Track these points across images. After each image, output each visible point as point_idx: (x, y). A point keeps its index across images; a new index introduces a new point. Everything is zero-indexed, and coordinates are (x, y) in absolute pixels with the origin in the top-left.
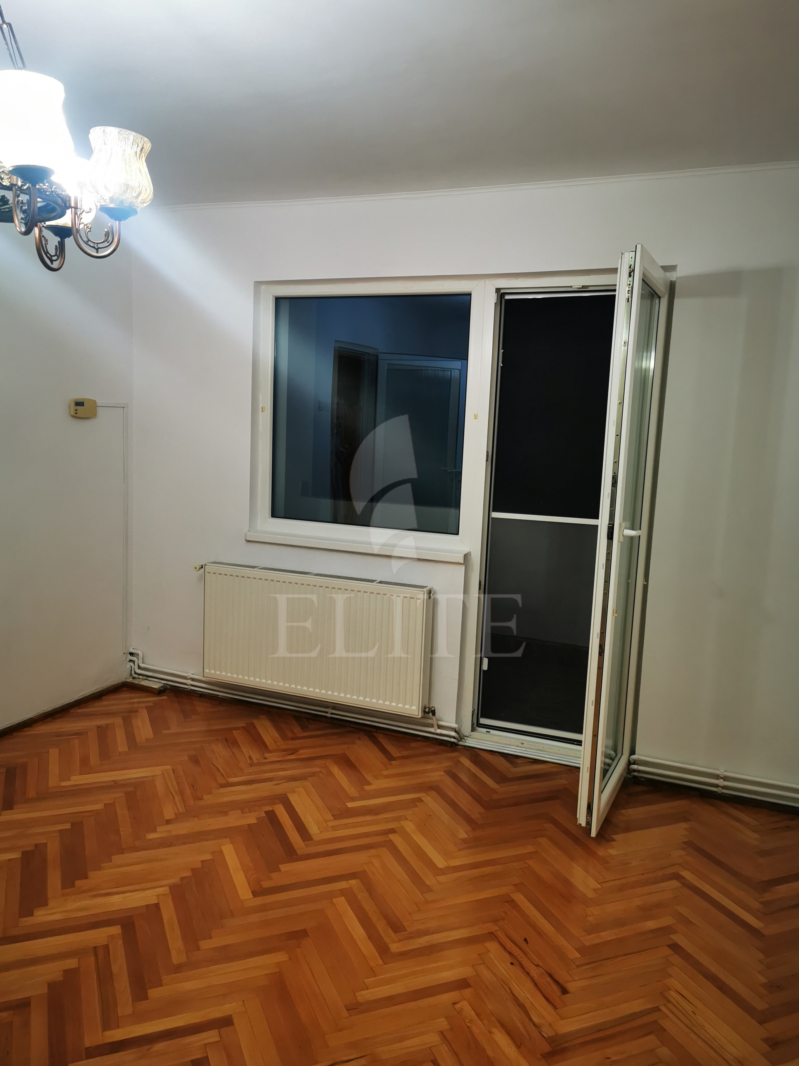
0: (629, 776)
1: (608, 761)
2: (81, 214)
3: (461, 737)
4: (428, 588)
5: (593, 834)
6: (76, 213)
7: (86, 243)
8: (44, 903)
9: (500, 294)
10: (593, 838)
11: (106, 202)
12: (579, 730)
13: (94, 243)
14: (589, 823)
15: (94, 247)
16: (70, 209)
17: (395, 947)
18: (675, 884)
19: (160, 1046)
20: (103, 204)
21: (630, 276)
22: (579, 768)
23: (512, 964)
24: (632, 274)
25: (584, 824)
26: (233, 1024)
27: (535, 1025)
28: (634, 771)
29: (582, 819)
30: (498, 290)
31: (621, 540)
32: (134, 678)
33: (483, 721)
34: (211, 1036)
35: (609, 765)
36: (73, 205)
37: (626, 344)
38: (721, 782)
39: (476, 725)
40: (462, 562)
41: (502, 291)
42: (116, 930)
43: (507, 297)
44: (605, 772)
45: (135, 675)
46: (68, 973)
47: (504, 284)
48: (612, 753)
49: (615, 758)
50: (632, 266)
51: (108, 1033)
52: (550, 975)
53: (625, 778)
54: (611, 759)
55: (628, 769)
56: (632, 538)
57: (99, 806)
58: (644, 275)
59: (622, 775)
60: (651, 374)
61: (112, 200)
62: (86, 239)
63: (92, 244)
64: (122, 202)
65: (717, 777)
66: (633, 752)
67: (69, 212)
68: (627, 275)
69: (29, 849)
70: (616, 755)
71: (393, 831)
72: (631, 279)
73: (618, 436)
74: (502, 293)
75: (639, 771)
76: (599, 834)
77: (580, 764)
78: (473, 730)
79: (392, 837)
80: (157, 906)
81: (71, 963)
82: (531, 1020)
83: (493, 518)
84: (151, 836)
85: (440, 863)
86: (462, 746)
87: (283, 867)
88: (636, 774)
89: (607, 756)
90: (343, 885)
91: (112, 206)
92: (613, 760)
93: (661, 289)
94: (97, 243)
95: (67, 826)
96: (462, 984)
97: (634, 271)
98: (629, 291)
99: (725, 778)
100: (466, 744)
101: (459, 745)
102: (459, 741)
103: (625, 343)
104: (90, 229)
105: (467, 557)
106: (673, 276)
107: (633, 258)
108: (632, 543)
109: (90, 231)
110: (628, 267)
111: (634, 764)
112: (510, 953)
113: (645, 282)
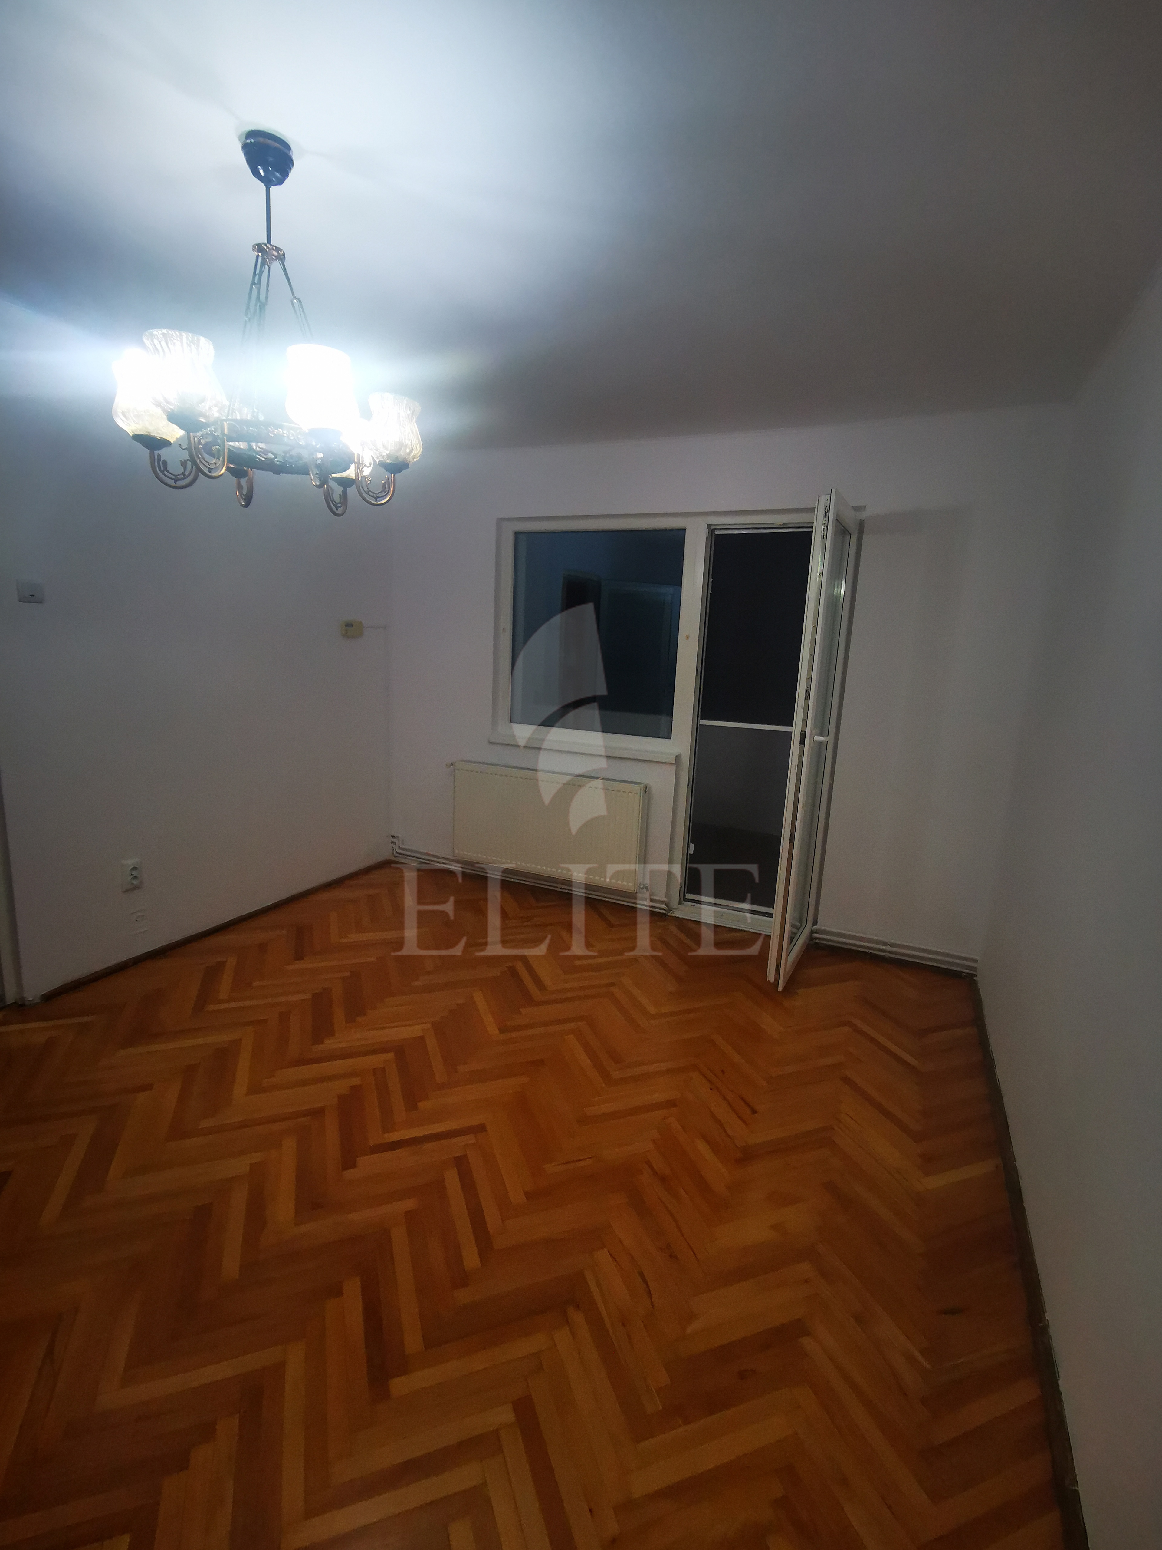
0: (811, 942)
1: (794, 930)
2: (363, 468)
3: (670, 910)
4: (645, 784)
5: (780, 989)
6: (358, 468)
7: (367, 493)
8: (332, 1034)
9: (711, 529)
10: (780, 992)
11: (383, 458)
12: (771, 904)
13: (374, 493)
14: (777, 980)
15: (373, 497)
16: (354, 464)
17: (616, 1075)
18: (846, 1029)
19: (427, 1146)
20: (381, 459)
21: (825, 516)
22: (770, 936)
23: (711, 1089)
24: (827, 514)
25: (772, 981)
26: (486, 1131)
27: (729, 1136)
28: (816, 938)
29: (771, 977)
30: (709, 526)
31: (812, 745)
32: (395, 857)
33: (690, 896)
34: (470, 1139)
35: (795, 934)
36: (356, 460)
37: (821, 575)
38: (889, 948)
39: (683, 899)
40: (674, 762)
41: (713, 527)
42: (390, 1056)
43: (717, 532)
44: (791, 939)
45: (397, 855)
46: (354, 1088)
47: (714, 520)
48: (798, 924)
49: (800, 928)
50: (827, 508)
51: (386, 1135)
52: (743, 1099)
53: (808, 944)
54: (797, 928)
55: (811, 938)
56: (820, 743)
57: (373, 959)
58: (837, 515)
59: (805, 942)
60: (841, 599)
61: (388, 456)
62: (367, 490)
63: (372, 494)
64: (397, 458)
65: (885, 944)
66: (815, 923)
67: (353, 466)
68: (823, 515)
69: (317, 991)
70: (801, 925)
71: (613, 984)
72: (826, 519)
73: (812, 655)
74: (712, 529)
75: (819, 939)
76: (785, 988)
77: (771, 933)
78: (680, 903)
79: (612, 989)
80: (422, 1038)
81: (356, 1081)
82: (725, 1132)
83: (700, 725)
84: (417, 983)
85: (653, 1011)
86: (671, 916)
87: (523, 1010)
88: (817, 941)
89: (793, 926)
90: (572, 1025)
91: (388, 461)
92: (798, 929)
93: (852, 527)
94: (376, 493)
95: (348, 974)
96: (671, 1104)
97: (829, 512)
98: (824, 529)
99: (892, 945)
100: (674, 915)
101: (668, 916)
102: (668, 913)
103: (819, 574)
104: (370, 481)
105: (678, 758)
106: (863, 515)
107: (829, 500)
108: (820, 748)
109: (370, 483)
110: (824, 508)
111: (816, 933)
112: (709, 1081)
113: (837, 520)
